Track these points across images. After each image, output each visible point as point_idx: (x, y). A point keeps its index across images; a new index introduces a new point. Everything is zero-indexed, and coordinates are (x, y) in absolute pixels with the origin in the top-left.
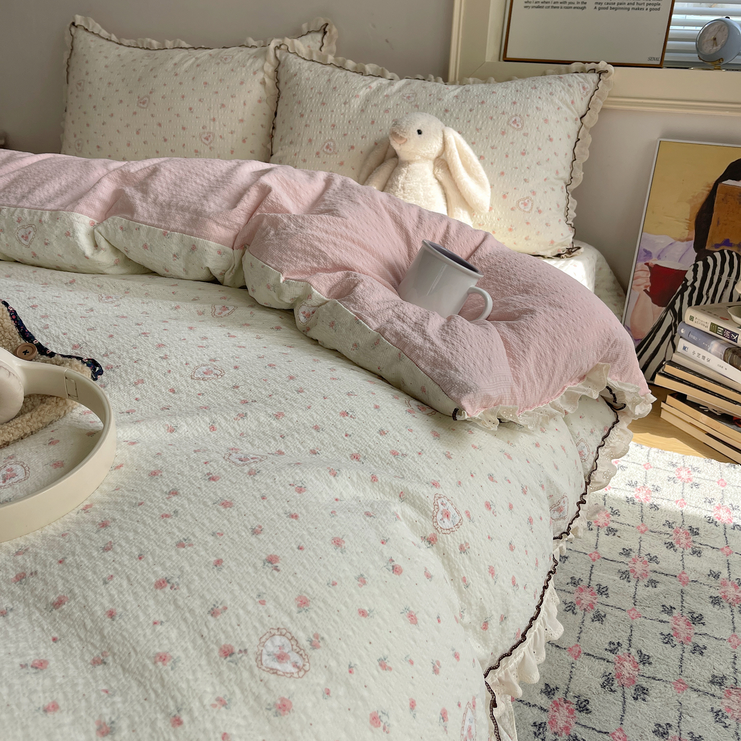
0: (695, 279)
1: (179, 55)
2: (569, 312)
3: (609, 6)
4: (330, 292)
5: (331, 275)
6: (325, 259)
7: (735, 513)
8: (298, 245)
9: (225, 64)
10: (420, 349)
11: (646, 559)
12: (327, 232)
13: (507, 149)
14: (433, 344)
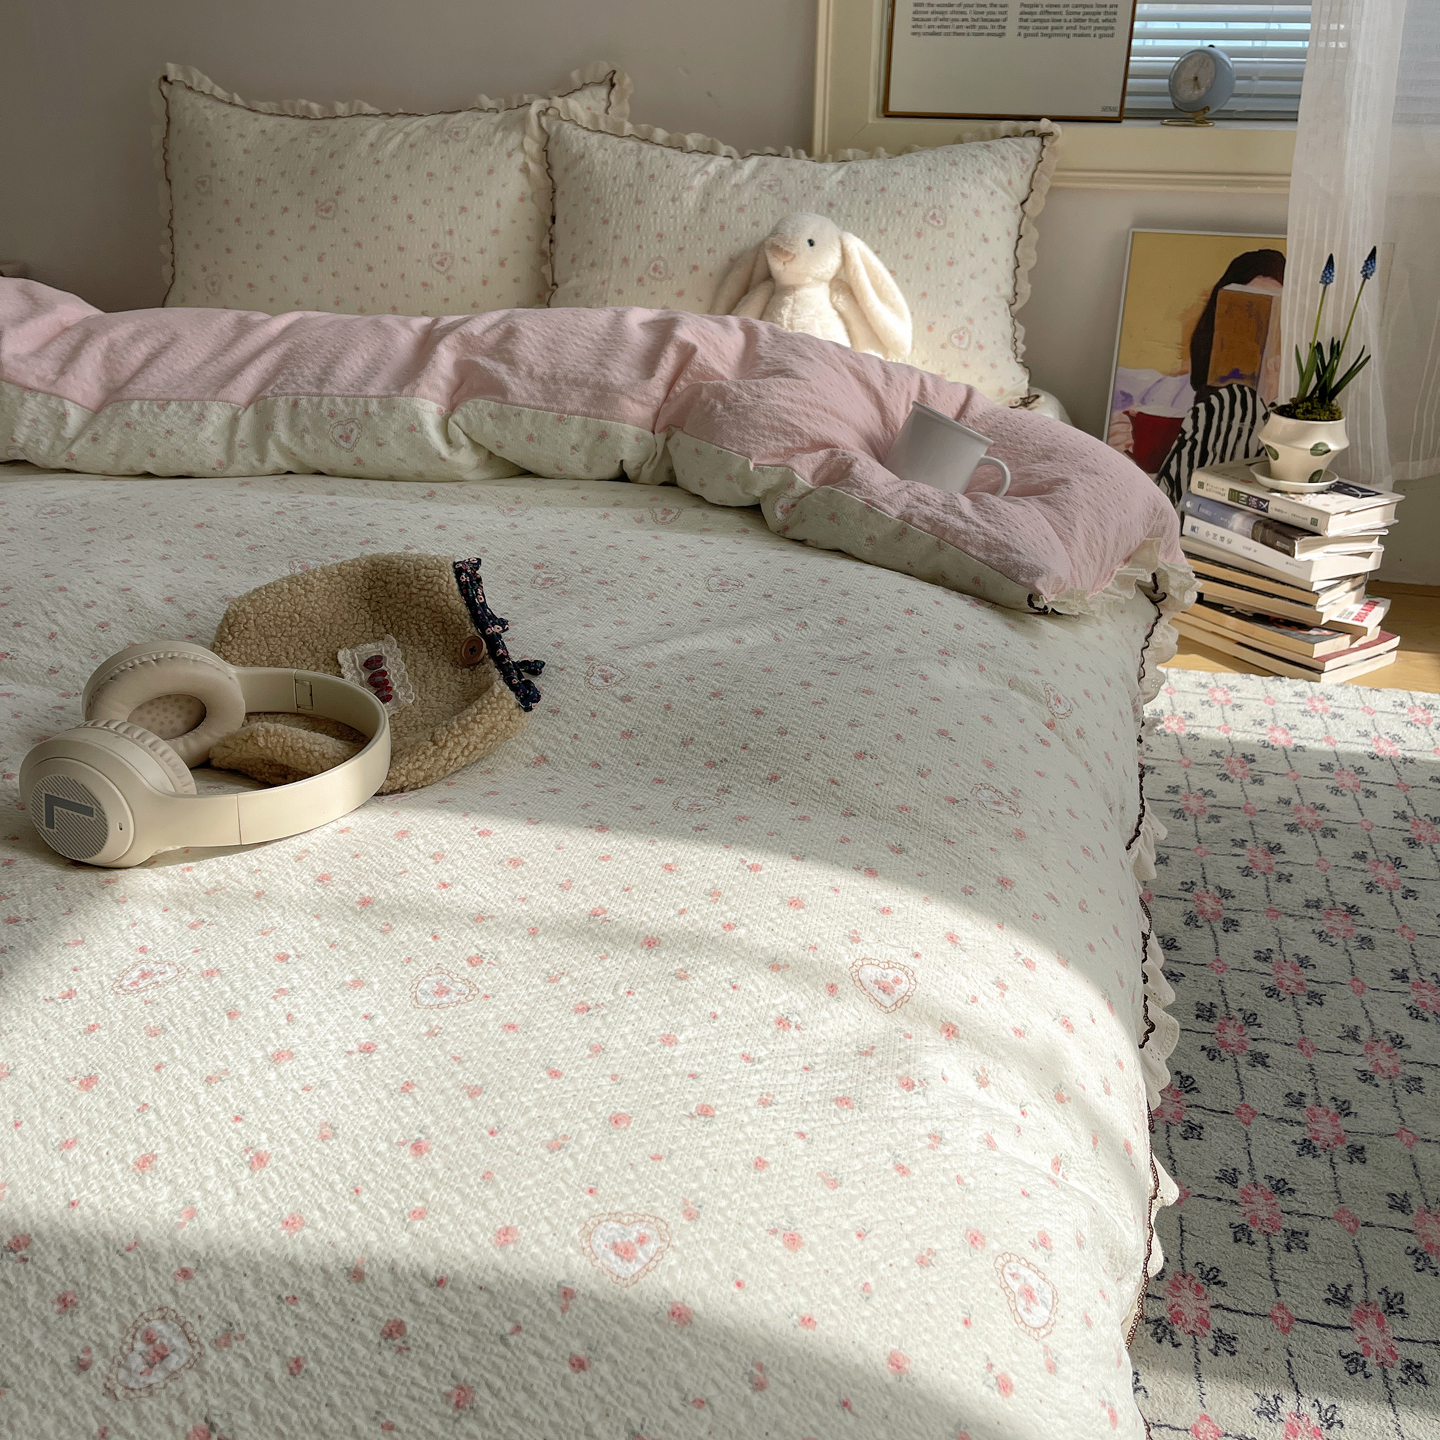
0: (1196, 429)
1: (374, 129)
2: (1108, 478)
3: (1040, 31)
4: (814, 477)
5: (813, 455)
6: (801, 435)
7: (1292, 733)
8: (763, 420)
9: (458, 141)
10: (965, 533)
11: (1199, 794)
12: (792, 401)
13: (927, 259)
14: (978, 526)
